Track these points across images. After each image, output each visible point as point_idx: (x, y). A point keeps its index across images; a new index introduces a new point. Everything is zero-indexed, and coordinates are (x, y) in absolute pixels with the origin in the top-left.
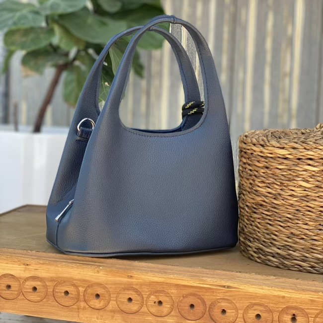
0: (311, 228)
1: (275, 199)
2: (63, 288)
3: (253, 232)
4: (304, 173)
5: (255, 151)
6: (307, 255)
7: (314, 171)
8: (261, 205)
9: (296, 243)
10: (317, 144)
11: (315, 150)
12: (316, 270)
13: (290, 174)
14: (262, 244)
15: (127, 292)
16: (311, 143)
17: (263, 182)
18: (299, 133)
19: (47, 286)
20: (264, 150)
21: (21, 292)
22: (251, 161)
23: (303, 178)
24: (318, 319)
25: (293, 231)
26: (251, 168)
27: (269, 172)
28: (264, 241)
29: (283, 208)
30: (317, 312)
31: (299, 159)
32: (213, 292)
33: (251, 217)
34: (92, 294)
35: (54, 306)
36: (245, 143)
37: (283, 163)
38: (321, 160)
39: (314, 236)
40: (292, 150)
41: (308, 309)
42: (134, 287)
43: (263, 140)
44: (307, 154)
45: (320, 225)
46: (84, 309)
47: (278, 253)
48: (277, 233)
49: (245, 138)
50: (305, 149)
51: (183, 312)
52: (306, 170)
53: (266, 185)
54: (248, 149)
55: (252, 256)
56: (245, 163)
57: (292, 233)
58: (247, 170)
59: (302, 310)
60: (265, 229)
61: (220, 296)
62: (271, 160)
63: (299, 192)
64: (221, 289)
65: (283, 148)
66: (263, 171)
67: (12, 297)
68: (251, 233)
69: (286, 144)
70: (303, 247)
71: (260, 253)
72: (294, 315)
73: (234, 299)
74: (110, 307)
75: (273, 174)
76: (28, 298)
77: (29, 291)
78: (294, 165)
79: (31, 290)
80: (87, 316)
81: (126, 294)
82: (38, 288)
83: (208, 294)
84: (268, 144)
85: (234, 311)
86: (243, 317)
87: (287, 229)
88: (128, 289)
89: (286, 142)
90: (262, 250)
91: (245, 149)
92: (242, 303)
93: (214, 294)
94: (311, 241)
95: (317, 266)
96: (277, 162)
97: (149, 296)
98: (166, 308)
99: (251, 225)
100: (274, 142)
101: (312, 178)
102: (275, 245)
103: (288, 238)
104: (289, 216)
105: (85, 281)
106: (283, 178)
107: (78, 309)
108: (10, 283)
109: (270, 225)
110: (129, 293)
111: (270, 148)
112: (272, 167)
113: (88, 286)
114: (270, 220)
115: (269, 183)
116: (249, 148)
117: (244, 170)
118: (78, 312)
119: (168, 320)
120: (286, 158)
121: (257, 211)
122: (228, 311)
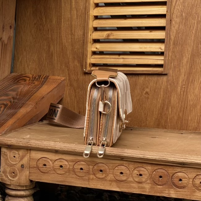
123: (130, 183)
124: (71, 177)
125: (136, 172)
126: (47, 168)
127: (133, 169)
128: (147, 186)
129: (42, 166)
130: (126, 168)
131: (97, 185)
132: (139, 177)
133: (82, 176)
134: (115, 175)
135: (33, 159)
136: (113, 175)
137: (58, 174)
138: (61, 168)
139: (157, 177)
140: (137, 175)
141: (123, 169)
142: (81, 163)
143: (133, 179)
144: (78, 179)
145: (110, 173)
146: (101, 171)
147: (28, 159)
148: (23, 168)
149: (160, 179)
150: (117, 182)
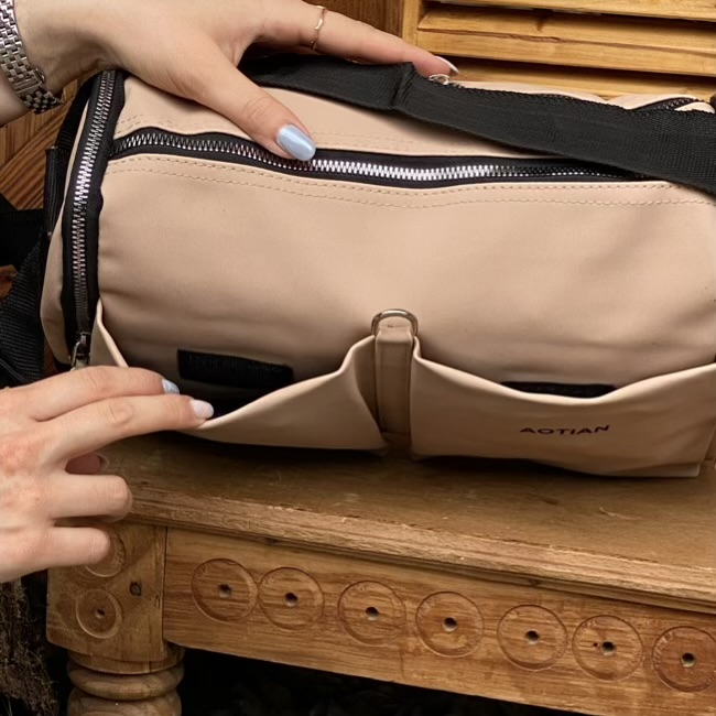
123: (565, 674)
124: (330, 639)
125: (589, 636)
126: (234, 600)
127: (577, 624)
128: (634, 690)
129: (213, 594)
130: (548, 618)
131: (436, 675)
132: (601, 654)
133: (375, 637)
134: (504, 643)
135: (176, 563)
136: (499, 639)
137: (278, 624)
138: (289, 604)
139: (673, 659)
140: (595, 645)
141: (539, 619)
142: (369, 589)
143: (578, 661)
144: (361, 648)
145: (486, 631)
146: (450, 622)
147: (157, 563)
148: (139, 594)
149: (687, 665)
150: (513, 668)
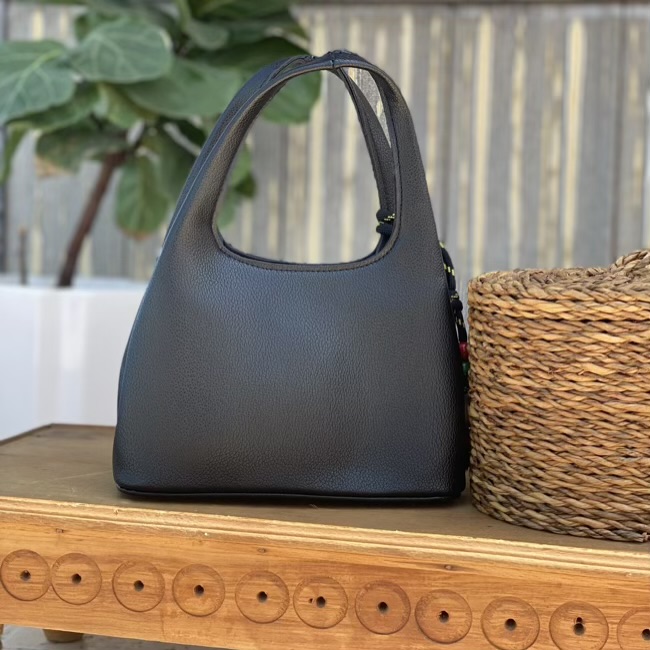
0: (609, 453)
1: (539, 398)
2: (131, 576)
3: (498, 464)
4: (595, 347)
5: (499, 308)
6: (603, 506)
7: (613, 344)
8: (513, 412)
9: (581, 483)
10: (619, 291)
11: (614, 304)
12: (619, 535)
13: (568, 351)
14: (515, 488)
15: (257, 582)
16: (607, 290)
17: (516, 367)
18: (583, 274)
19: (100, 572)
20: (517, 306)
21: (49, 586)
22: (492, 327)
23: (593, 357)
24: (624, 627)
25: (575, 459)
26: (491, 341)
27: (527, 347)
28: (519, 482)
29: (553, 417)
30: (625, 612)
31: (585, 321)
32: (424, 579)
33: (494, 435)
34: (189, 587)
35: (114, 612)
36: (481, 294)
37: (555, 329)
38: (626, 323)
39: (616, 468)
40: (572, 304)
41: (607, 607)
42: (270, 570)
43: (515, 286)
44: (600, 312)
45: (626, 447)
46: (174, 615)
47: (546, 504)
48: (543, 465)
49: (480, 283)
50: (596, 301)
51: (365, 618)
52: (598, 343)
53: (521, 372)
54: (487, 306)
55: (496, 510)
56: (480, 333)
57: (573, 464)
58: (484, 344)
59: (595, 609)
60: (522, 458)
61: (437, 585)
62: (530, 323)
63: (585, 384)
64: (438, 573)
65: (554, 301)
66: (517, 346)
67: (32, 595)
68: (493, 467)
69: (560, 292)
70: (594, 490)
71: (512, 505)
72: (579, 619)
73: (465, 591)
74: (223, 612)
75: (535, 351)
76: (63, 598)
77: (66, 582)
78: (574, 332)
79: (70, 582)
80: (178, 629)
81: (254, 584)
82: (82, 576)
83: (414, 582)
84: (525, 294)
85: (464, 614)
86: (482, 625)
87: (563, 457)
88: (259, 576)
89: (558, 289)
90: (515, 498)
91: (479, 304)
92: (480, 598)
93: (426, 582)
94: (609, 479)
95: (622, 526)
96: (542, 327)
97: (299, 590)
98: (332, 611)
99: (494, 451)
100: (536, 290)
101: (609, 357)
102: (539, 488)
103: (565, 473)
104: (567, 431)
105: (174, 560)
106: (554, 358)
107: (162, 616)
108: (28, 569)
109: (531, 449)
110: (261, 582)
111: (528, 301)
112: (532, 338)
113: (182, 572)
114: (530, 440)
115: (527, 369)
116: (488, 302)
117: (479, 345)
118: (163, 622)
119: (338, 635)
120: (560, 321)
121: (504, 424)
122: (451, 614)
